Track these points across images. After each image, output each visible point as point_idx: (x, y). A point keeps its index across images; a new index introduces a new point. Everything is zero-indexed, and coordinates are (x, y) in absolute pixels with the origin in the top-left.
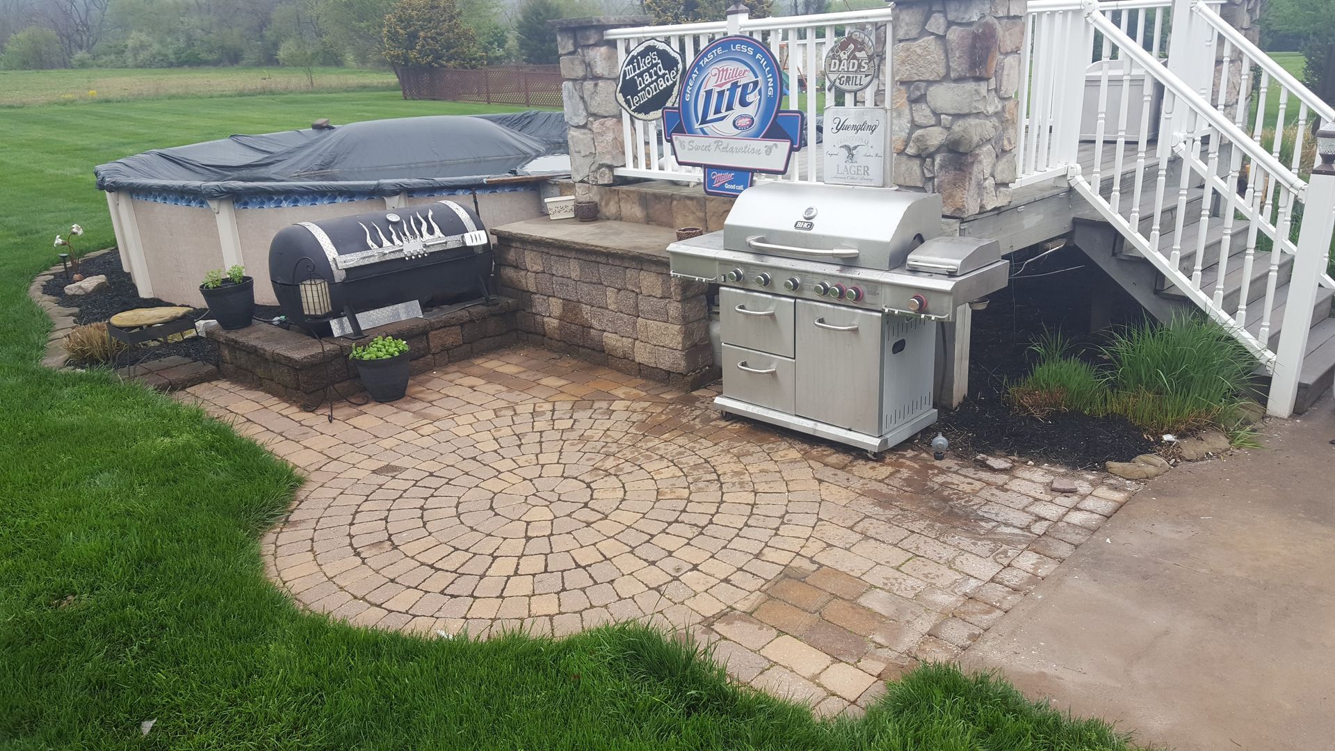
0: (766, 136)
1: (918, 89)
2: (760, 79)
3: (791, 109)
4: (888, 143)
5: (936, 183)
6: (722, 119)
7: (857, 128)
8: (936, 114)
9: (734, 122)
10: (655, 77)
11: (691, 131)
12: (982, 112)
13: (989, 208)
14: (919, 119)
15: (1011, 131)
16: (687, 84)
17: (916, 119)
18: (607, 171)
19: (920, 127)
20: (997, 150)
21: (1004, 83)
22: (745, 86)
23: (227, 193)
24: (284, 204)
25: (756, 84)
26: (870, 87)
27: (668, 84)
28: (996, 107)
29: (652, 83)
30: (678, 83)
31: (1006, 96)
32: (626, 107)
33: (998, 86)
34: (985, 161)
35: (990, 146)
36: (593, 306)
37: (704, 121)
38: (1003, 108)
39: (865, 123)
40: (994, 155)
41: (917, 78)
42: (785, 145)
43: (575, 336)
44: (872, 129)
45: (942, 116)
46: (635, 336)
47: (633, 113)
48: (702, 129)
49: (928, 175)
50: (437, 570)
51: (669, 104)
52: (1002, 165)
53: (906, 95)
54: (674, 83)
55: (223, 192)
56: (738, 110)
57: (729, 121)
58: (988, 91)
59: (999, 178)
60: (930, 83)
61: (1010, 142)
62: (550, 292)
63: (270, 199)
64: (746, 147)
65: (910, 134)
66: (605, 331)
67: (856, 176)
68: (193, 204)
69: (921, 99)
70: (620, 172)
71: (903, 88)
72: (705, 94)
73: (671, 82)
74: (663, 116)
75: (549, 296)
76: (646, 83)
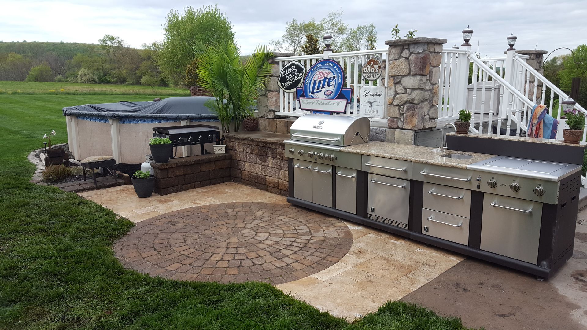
0: (338, 98)
1: (398, 78)
2: (336, 76)
3: (348, 87)
4: (386, 101)
5: (405, 116)
6: (320, 91)
7: (374, 95)
8: (405, 89)
9: (325, 93)
10: (294, 76)
11: (307, 97)
12: (424, 88)
13: (427, 127)
14: (398, 90)
15: (436, 98)
16: (307, 78)
17: (397, 91)
18: (272, 112)
19: (398, 94)
20: (430, 104)
21: (433, 78)
22: (330, 79)
23: (117, 117)
24: (140, 122)
25: (334, 78)
26: (379, 79)
27: (299, 78)
28: (430, 87)
29: (293, 78)
30: (303, 77)
31: (434, 83)
32: (282, 87)
33: (431, 79)
34: (425, 108)
35: (427, 102)
36: (262, 165)
37: (312, 93)
38: (433, 88)
39: (377, 93)
40: (429, 106)
41: (397, 74)
42: (345, 102)
43: (254, 178)
44: (380, 95)
45: (407, 89)
46: (279, 178)
47: (284, 90)
48: (311, 96)
49: (402, 113)
50: (188, 257)
51: (299, 86)
52: (432, 111)
53: (393, 81)
54: (302, 78)
55: (115, 116)
56: (326, 88)
57: (323, 92)
58: (426, 80)
59: (431, 116)
60: (403, 76)
61: (436, 102)
62: (245, 160)
63: (134, 120)
64: (329, 103)
65: (395, 96)
66: (267, 176)
67: (373, 114)
68: (102, 121)
69: (399, 83)
70: (277, 113)
71: (392, 78)
72: (313, 82)
73: (300, 77)
74: (296, 91)
75: (245, 162)
76: (290, 78)
